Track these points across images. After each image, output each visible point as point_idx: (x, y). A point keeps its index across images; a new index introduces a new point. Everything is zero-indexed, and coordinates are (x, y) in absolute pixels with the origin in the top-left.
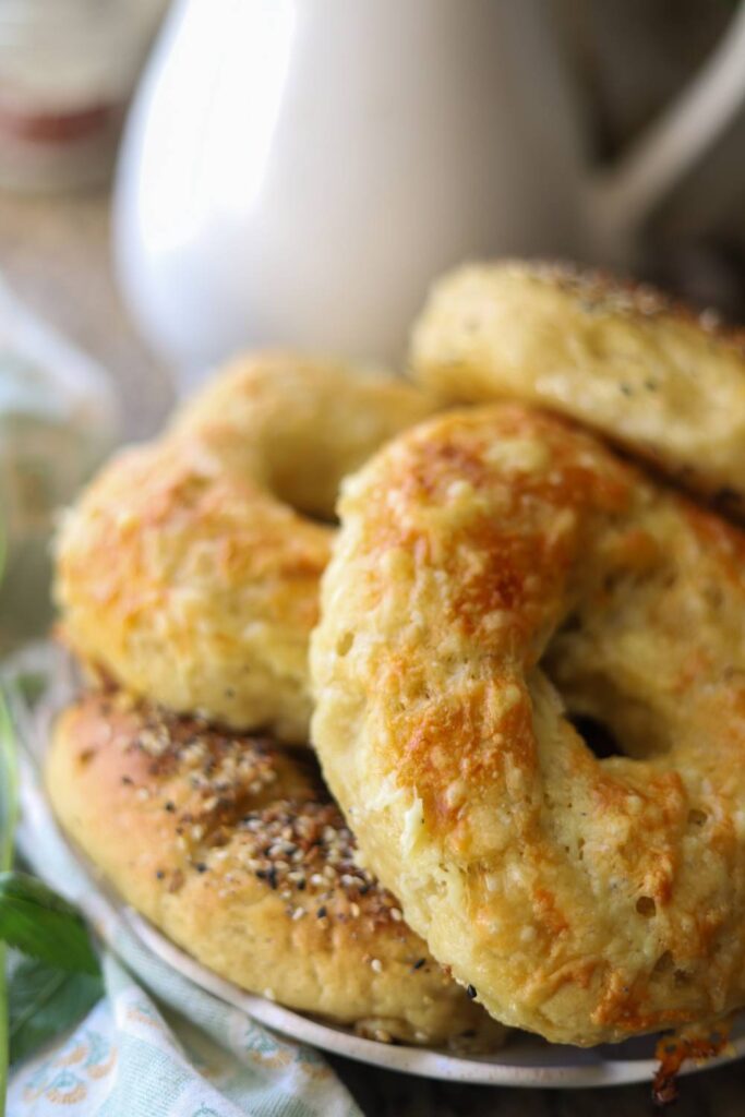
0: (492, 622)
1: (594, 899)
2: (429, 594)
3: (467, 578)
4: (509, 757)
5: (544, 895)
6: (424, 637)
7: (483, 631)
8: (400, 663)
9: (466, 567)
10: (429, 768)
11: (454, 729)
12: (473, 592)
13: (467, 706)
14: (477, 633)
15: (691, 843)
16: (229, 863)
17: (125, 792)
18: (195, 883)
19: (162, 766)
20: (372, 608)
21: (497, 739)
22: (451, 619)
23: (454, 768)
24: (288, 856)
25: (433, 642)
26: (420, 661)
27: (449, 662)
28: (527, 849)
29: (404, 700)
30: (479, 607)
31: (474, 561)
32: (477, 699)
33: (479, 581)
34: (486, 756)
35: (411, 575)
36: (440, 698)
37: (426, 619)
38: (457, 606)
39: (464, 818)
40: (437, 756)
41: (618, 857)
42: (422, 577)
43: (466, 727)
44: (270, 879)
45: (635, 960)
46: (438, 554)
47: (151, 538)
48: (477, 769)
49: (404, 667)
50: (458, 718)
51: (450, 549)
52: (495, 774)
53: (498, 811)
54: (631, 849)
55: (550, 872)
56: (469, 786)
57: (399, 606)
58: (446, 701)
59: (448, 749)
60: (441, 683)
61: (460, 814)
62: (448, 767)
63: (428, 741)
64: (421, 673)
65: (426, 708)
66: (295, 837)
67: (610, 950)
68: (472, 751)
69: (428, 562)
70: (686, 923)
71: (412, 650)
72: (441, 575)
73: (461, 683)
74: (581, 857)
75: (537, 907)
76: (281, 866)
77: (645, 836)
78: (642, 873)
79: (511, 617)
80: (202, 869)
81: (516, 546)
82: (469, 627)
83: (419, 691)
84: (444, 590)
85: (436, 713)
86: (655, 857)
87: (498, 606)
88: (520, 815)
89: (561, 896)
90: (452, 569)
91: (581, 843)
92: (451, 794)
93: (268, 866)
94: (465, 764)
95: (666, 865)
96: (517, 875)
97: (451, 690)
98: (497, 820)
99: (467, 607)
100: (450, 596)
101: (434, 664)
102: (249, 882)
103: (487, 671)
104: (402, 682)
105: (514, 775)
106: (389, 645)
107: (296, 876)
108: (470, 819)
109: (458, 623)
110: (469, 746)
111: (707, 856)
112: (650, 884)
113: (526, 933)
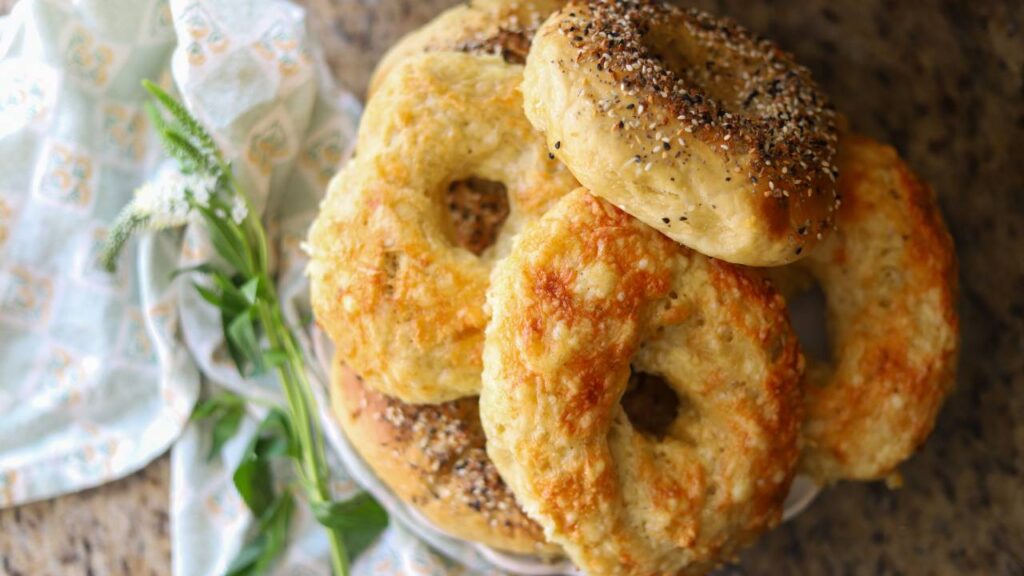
0: (585, 421)
1: (652, 551)
2: (546, 414)
3: (569, 397)
4: (600, 497)
5: (626, 556)
6: (545, 438)
7: (581, 429)
8: (534, 453)
9: (568, 390)
10: (556, 506)
11: (569, 486)
12: (573, 405)
13: (575, 476)
14: (577, 432)
15: (707, 512)
16: (452, 497)
17: (384, 450)
18: (435, 504)
19: (403, 436)
20: (514, 418)
21: (594, 490)
22: (561, 427)
23: (570, 507)
24: (484, 492)
25: (551, 439)
26: (545, 452)
27: (561, 451)
28: (614, 538)
29: (538, 471)
30: (577, 413)
31: (572, 386)
32: (580, 473)
33: (575, 398)
34: (588, 499)
35: (534, 400)
36: (558, 472)
37: (546, 429)
38: (563, 419)
39: (579, 528)
40: (560, 501)
41: (664, 533)
42: (540, 401)
43: (575, 486)
44: (477, 507)
45: (677, 567)
46: (549, 386)
47: (367, 321)
48: (583, 506)
49: (537, 455)
50: (570, 482)
51: (557, 381)
52: (593, 508)
53: (597, 524)
54: (673, 528)
55: (628, 545)
56: (580, 514)
57: (530, 421)
58: (562, 474)
59: (566, 497)
60: (559, 462)
61: (576, 527)
62: (567, 507)
63: (554, 495)
64: (547, 458)
65: (552, 476)
66: (487, 481)
67: (663, 567)
68: (579, 497)
69: (544, 391)
70: (704, 551)
71: (539, 446)
72: (552, 399)
73: (570, 463)
74: (644, 530)
75: (622, 560)
76: (482, 499)
77: (680, 520)
78: (678, 538)
79: (597, 411)
80: (437, 496)
81: (597, 362)
82: (572, 428)
83: (546, 466)
84: (555, 409)
85: (558, 481)
86: (685, 528)
87: (588, 409)
88: (608, 522)
89: (634, 555)
90: (558, 393)
91: (644, 523)
92: (570, 517)
93: (473, 501)
94: (576, 504)
95: (691, 533)
96: (611, 548)
97: (564, 467)
98: (596, 528)
99: (569, 417)
100: (559, 412)
101: (554, 454)
102: (464, 509)
103: (584, 452)
104: (536, 464)
105: (604, 506)
106: (527, 441)
107: (490, 505)
108: (582, 529)
109: (565, 429)
110: (577, 495)
111: (716, 517)
112: (682, 542)
113: (617, 569)
